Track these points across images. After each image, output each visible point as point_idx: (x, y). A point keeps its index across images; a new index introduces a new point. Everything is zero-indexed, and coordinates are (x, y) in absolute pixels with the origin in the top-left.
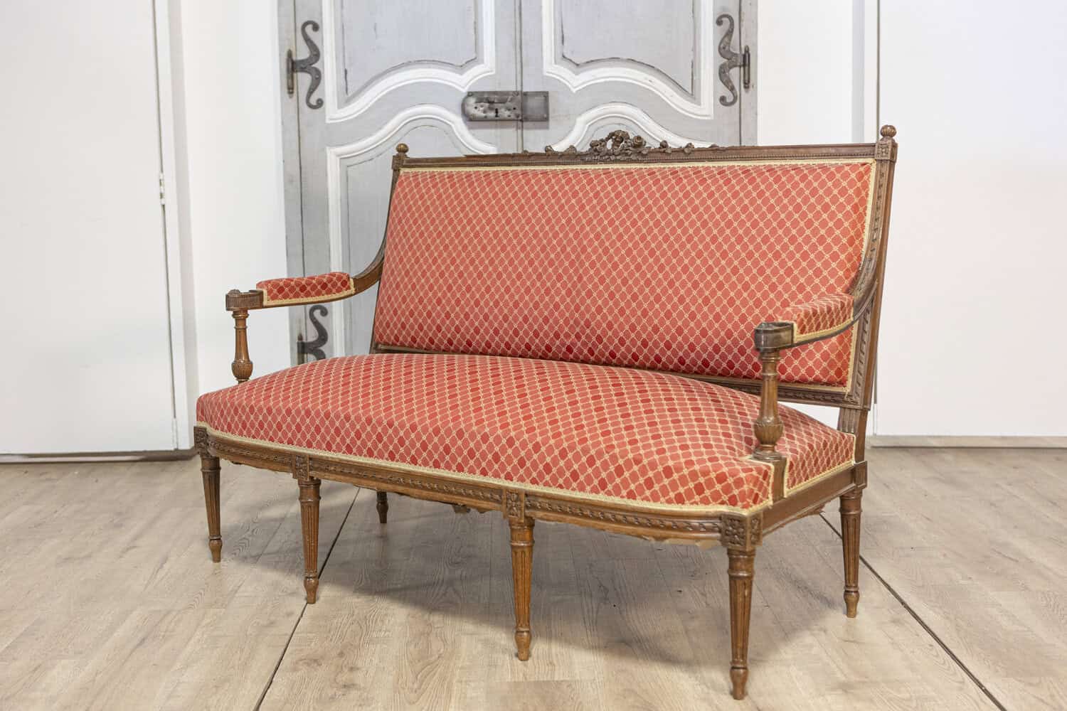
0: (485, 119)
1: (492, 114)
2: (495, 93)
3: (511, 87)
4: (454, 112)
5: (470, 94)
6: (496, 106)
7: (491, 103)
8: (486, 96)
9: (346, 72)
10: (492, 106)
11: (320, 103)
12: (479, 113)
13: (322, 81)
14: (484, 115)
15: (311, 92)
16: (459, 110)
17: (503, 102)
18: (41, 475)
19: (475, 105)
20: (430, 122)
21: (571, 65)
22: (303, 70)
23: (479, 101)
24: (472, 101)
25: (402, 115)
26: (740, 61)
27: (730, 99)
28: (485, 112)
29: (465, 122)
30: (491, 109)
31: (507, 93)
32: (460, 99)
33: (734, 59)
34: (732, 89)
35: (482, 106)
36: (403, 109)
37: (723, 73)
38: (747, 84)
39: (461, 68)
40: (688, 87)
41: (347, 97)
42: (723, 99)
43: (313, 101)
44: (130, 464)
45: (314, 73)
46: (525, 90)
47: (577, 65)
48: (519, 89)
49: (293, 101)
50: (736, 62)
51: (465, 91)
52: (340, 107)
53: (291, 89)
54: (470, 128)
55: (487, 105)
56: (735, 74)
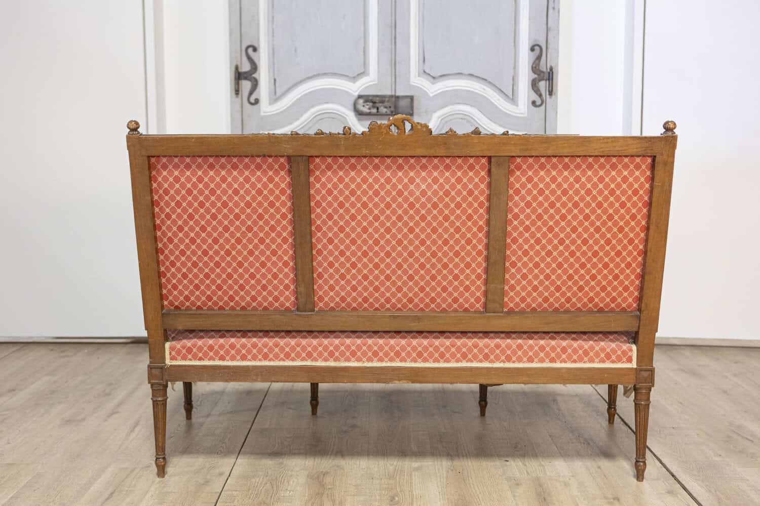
0: (369, 114)
1: (374, 111)
2: (377, 96)
3: (388, 92)
4: (349, 109)
5: (360, 97)
6: (377, 105)
7: (374, 103)
8: (370, 98)
9: (275, 80)
10: (374, 105)
11: (257, 101)
12: (365, 109)
13: (259, 86)
14: (368, 111)
15: (251, 93)
16: (352, 108)
17: (382, 102)
18: (62, 352)
19: (363, 104)
20: (333, 116)
21: (430, 78)
22: (246, 78)
23: (366, 101)
24: (361, 101)
25: (313, 110)
26: (546, 76)
27: (539, 102)
28: (369, 109)
29: (356, 115)
30: (373, 107)
31: (385, 96)
32: (353, 99)
33: (542, 75)
34: (540, 96)
35: (367, 105)
36: (313, 106)
37: (534, 85)
38: (551, 93)
39: (354, 79)
40: (510, 94)
41: (275, 97)
42: (534, 103)
43: (252, 100)
44: (122, 345)
45: (253, 80)
46: (398, 94)
47: (434, 78)
48: (393, 94)
49: (239, 100)
50: (544, 77)
51: (356, 94)
52: (270, 104)
53: (237, 91)
54: (359, 120)
55: (371, 104)
56: (543, 85)
